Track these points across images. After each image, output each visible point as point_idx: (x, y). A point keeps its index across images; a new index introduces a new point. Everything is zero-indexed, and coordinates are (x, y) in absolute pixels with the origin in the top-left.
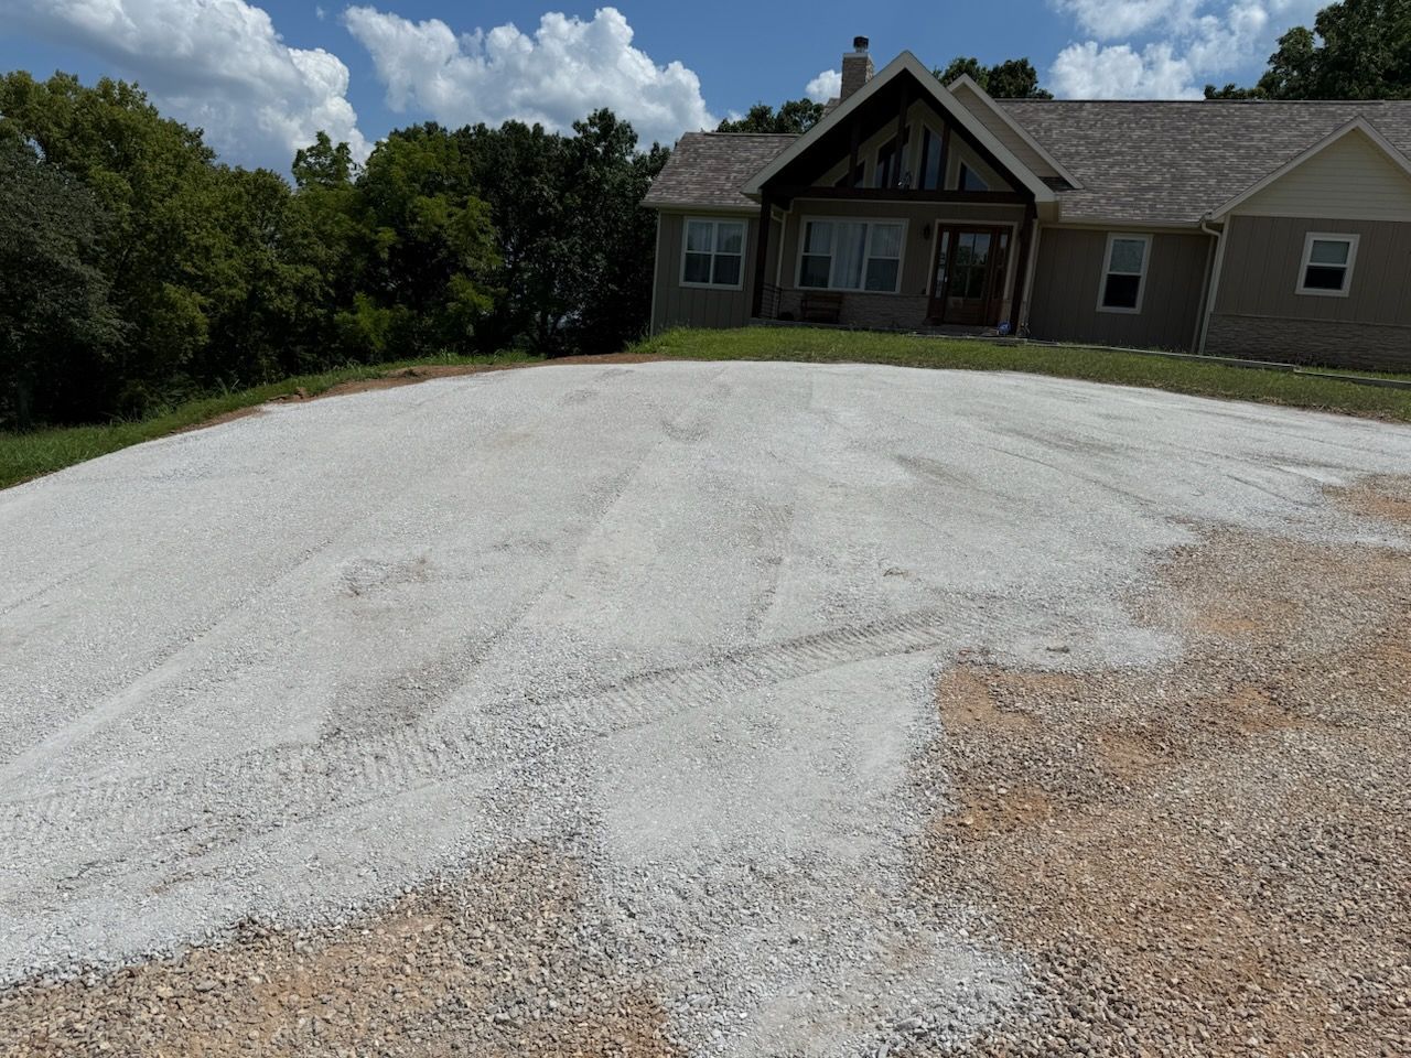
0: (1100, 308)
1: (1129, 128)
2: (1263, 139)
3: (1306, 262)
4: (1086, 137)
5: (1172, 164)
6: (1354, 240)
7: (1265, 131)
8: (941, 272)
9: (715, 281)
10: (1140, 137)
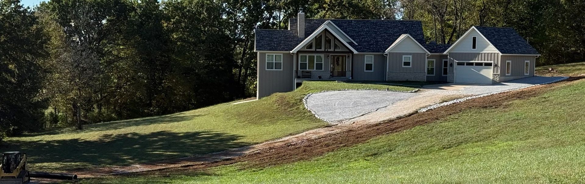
0: (365, 71)
1: (364, 28)
2: (392, 31)
3: (403, 61)
4: (355, 31)
5: (375, 38)
6: (411, 56)
7: (392, 29)
8: (332, 65)
9: (275, 69)
10: (367, 30)
